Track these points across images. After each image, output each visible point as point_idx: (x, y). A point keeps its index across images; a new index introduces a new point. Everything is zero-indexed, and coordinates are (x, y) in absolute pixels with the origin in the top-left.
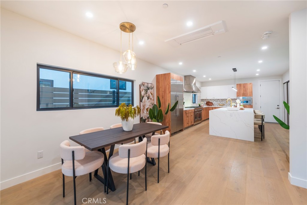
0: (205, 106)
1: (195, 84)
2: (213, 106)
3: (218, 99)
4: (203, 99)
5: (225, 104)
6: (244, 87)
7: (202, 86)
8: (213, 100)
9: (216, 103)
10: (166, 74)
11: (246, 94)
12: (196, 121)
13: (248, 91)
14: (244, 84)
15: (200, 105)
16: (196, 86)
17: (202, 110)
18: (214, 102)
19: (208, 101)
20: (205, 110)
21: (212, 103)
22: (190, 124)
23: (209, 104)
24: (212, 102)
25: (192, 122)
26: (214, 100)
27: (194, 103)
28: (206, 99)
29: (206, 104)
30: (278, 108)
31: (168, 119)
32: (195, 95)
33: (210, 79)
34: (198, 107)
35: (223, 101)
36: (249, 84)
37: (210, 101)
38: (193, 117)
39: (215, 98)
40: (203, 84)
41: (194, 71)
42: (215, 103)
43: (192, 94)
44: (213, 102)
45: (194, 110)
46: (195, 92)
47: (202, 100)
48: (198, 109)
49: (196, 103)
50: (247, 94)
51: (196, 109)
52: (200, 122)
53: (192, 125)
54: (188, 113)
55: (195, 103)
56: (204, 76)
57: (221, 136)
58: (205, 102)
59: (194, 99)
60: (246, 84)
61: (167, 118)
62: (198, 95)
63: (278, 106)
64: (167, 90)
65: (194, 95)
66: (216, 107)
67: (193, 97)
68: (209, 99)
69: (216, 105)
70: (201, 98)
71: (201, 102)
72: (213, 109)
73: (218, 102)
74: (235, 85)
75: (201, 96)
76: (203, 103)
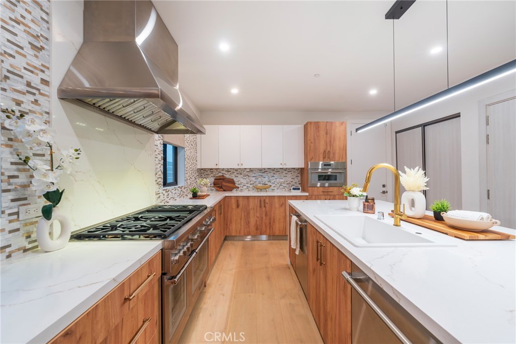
0: (213, 196)
2: (235, 193)
3: (251, 170)
4: (205, 170)
6: (327, 134)
9: (244, 181)
11: (331, 155)
13: (337, 145)
14: (327, 122)
15: (194, 194)
18: (239, 180)
19: (220, 174)
21: (232, 182)
23: (224, 184)
24: (233, 177)
26: (239, 171)
27: (170, 185)
28: (214, 167)
29: (215, 184)
30: (384, 192)
33: (234, 91)
35: (264, 175)
36: (338, 124)
37: (227, 176)
39: (244, 167)
42: (242, 180)
43: (158, 139)
44: (235, 179)
47: (202, 172)
49: (181, 182)
50: (334, 154)
55: (176, 182)
58: (212, 180)
59: (169, 165)
60: (332, 123)
62: (188, 145)
63: (384, 186)
65: (169, 147)
66: (248, 197)
67: (165, 159)
68: (223, 169)
69: (245, 187)
70: (198, 163)
71: (197, 180)
72: (241, 203)
73: (251, 178)
74: (300, 126)
75: (198, 155)
76: (206, 185)
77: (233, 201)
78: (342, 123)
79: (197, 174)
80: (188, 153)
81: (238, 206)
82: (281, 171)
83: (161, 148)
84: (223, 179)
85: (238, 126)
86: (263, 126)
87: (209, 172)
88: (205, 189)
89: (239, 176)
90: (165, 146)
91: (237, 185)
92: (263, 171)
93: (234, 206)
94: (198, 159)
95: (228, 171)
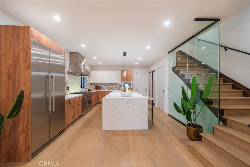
0: (95, 91)
1: (84, 65)
2: (101, 90)
3: (106, 84)
4: (93, 84)
5: (112, 88)
7: (91, 70)
8: (102, 84)
9: (104, 87)
10: (19, 27)
12: (85, 110)
15: (89, 90)
16: (85, 67)
17: (92, 95)
19: (97, 85)
20: (95, 95)
21: (101, 87)
22: (76, 117)
23: (98, 88)
25: (79, 113)
27: (83, 87)
28: (95, 83)
29: (95, 88)
30: (146, 90)
31: (23, 124)
32: (84, 78)
33: (100, 63)
34: (88, 92)
35: (110, 85)
37: (99, 85)
38: (81, 106)
39: (104, 83)
40: (93, 67)
41: (83, 46)
43: (80, 77)
44: (102, 86)
45: (82, 97)
46: (84, 75)
47: (92, 84)
48: (87, 95)
50: (129, 79)
51: (85, 95)
52: (90, 108)
53: (80, 117)
54: (73, 102)
55: (84, 87)
56: (95, 58)
57: (116, 129)
58: (95, 87)
59: (83, 83)
60: (128, 71)
61: (21, 123)
62: (87, 78)
63: (146, 89)
64: (22, 61)
65: (82, 78)
66: (104, 91)
67: (81, 81)
68: (98, 84)
69: (105, 89)
70: (91, 82)
71: (90, 86)
72: (102, 93)
73: (106, 86)
74: (120, 71)
75: (90, 79)
76: (92, 88)
77: (100, 92)
78: (131, 71)
79: (90, 85)
80: (87, 79)
81: (102, 94)
82: (115, 84)
83: (81, 79)
84: (98, 86)
85: (102, 71)
86: (109, 71)
87: (94, 84)
88: (92, 89)
89: (103, 85)
90: (81, 78)
91: (102, 88)
92: (110, 84)
93: (101, 94)
94: (90, 80)
95: (100, 84)
